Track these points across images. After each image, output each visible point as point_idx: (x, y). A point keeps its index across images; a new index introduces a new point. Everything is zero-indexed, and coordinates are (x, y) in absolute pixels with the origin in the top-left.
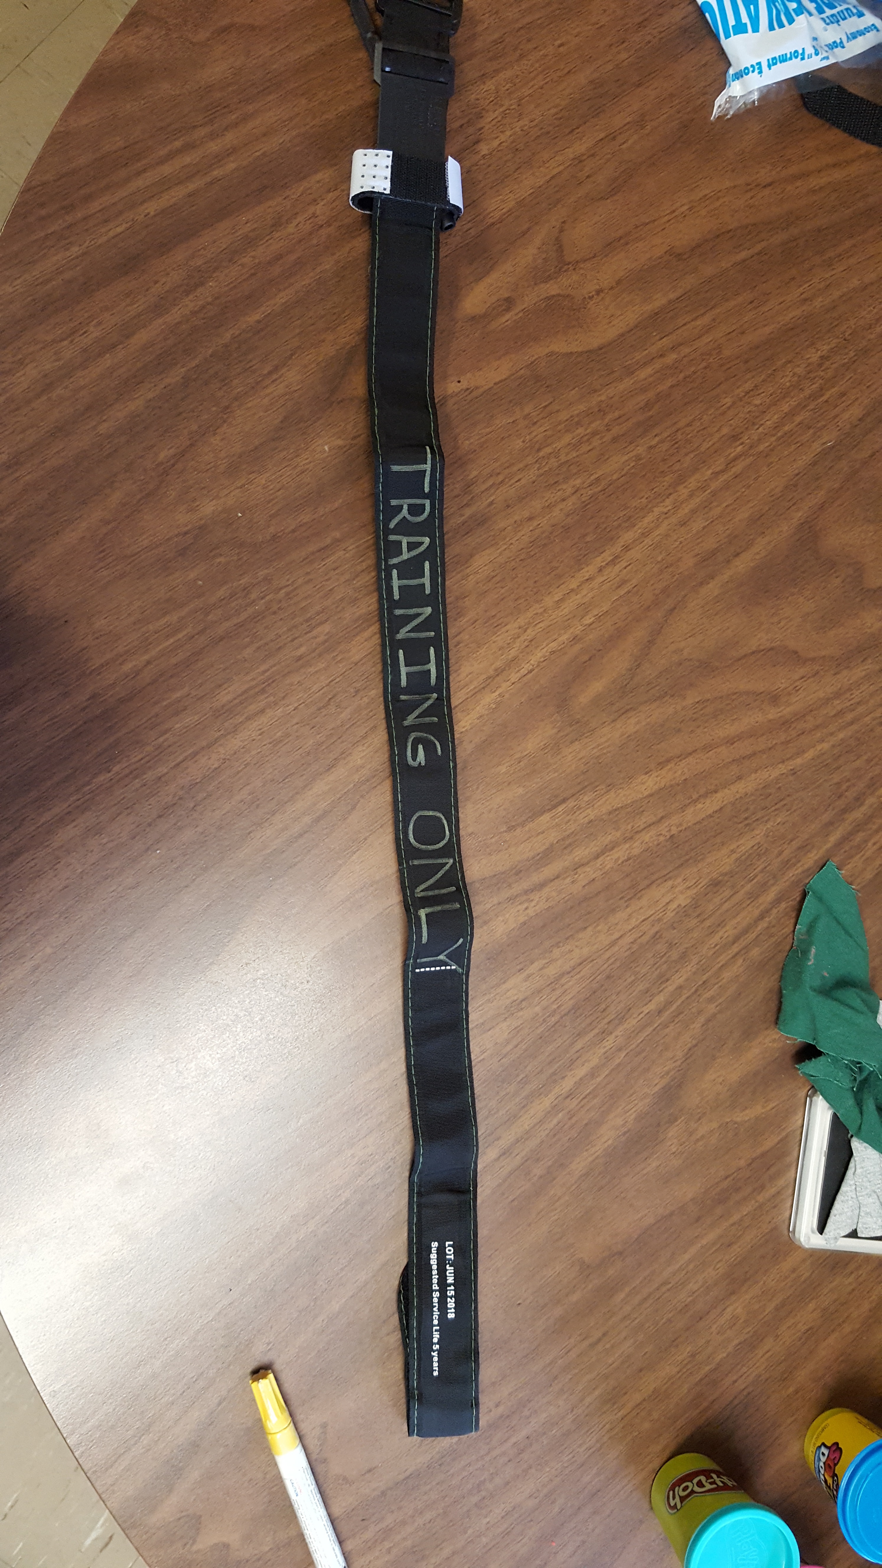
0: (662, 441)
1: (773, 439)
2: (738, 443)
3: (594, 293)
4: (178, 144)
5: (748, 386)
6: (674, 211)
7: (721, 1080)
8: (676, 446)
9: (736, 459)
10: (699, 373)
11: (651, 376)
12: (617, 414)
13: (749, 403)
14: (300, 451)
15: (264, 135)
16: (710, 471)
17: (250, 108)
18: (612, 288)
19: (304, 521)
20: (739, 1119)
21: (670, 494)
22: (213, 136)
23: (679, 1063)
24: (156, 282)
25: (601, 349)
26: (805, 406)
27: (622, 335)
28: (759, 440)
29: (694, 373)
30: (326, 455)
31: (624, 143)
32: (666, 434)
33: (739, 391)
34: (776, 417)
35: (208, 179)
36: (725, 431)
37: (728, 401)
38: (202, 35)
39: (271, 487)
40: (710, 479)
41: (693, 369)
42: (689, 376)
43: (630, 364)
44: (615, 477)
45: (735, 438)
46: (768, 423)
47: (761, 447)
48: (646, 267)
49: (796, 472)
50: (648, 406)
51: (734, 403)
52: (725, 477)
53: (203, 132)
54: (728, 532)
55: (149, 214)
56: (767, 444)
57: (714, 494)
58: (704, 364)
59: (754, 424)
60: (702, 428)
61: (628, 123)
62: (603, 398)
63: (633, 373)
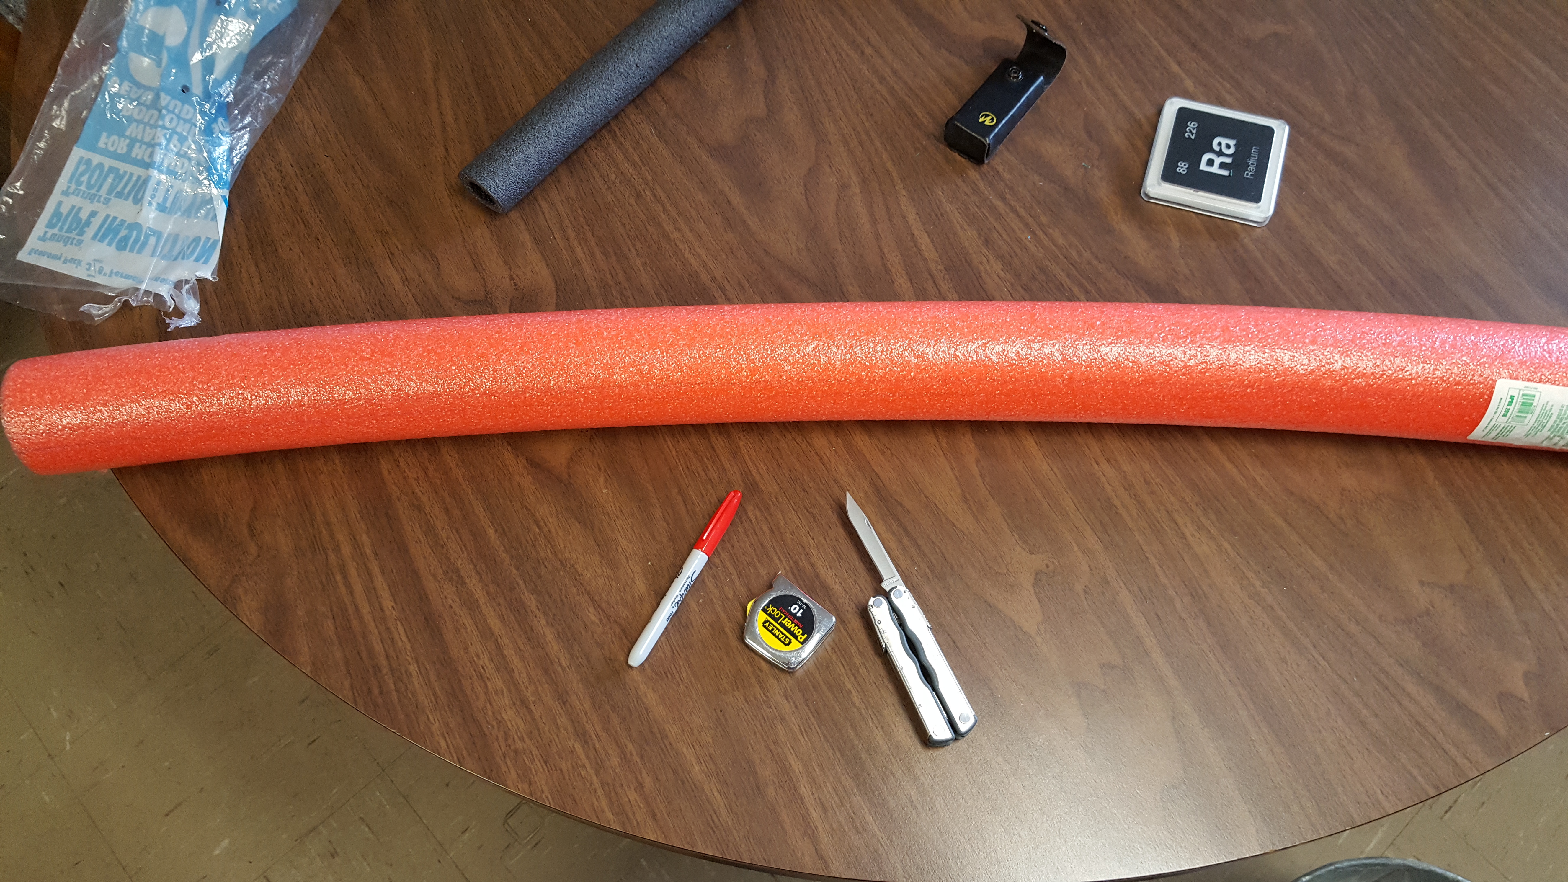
0: (634, 245)
1: (643, 168)
2: (643, 193)
3: (512, 282)
4: (339, 577)
5: (600, 181)
6: (457, 218)
7: (1145, 254)
8: (639, 237)
9: (655, 196)
10: (585, 215)
11: (582, 248)
12: (609, 276)
13: (614, 182)
14: (605, 511)
15: (344, 509)
16: (662, 214)
17: (319, 518)
18: (510, 269)
19: (661, 514)
20: (1178, 244)
21: (676, 245)
22: (337, 549)
23: (1129, 282)
24: (451, 607)
25: (556, 282)
26: (621, 143)
27: (548, 265)
28: (642, 179)
29: (584, 218)
30: (610, 492)
31: (397, 248)
32: (629, 243)
33: (604, 188)
34: (626, 165)
35: (372, 557)
36: (632, 201)
37: (610, 198)
38: (253, 549)
39: (630, 537)
40: (668, 215)
41: (582, 219)
42: (587, 223)
43: (571, 262)
44: (657, 283)
45: (638, 195)
46: (630, 170)
47: (649, 178)
48: (497, 243)
49: (670, 155)
50: (605, 253)
51: (612, 193)
52: (668, 205)
53: (332, 558)
54: (711, 207)
55: (393, 607)
56: (647, 173)
57: (679, 213)
58: (579, 211)
59: (630, 181)
60: (628, 217)
61: (382, 242)
62: (595, 285)
63: (578, 261)
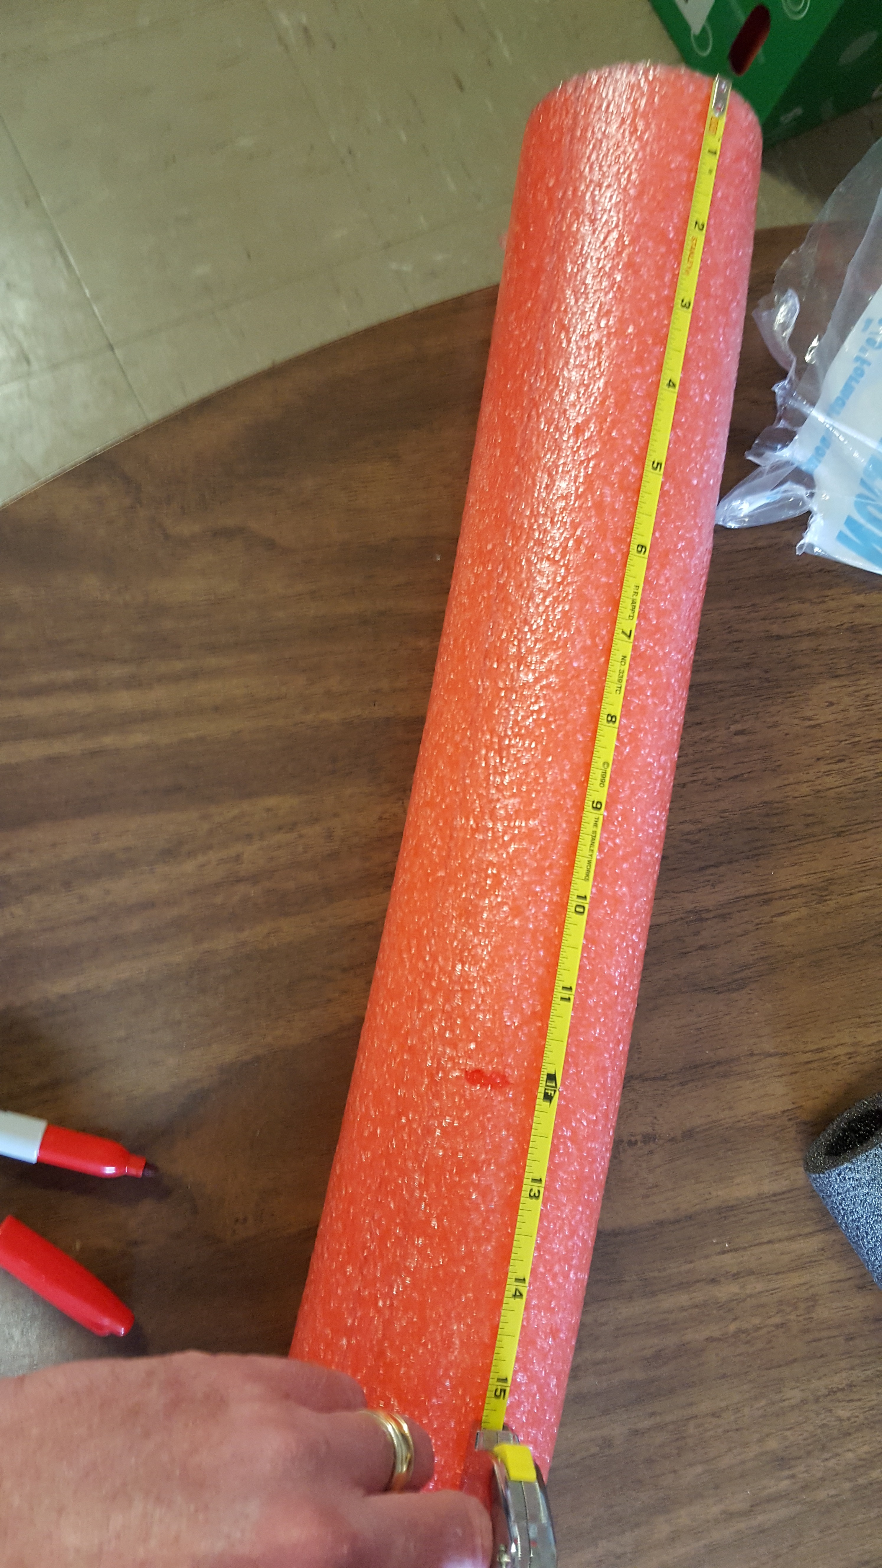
1: (846, 1486)
6: (821, 1050)
10: (764, 1331)
13: (830, 1411)
18: (673, 1140)
21: (636, 1525)
22: (131, 683)
28: (823, 1479)
29: (758, 1329)
31: (781, 914)
32: (669, 1418)
33: (820, 1385)
35: (91, 744)
36: (772, 1444)
37: (793, 1395)
38: (186, 528)
40: (717, 1521)
41: (757, 1321)
43: (655, 1278)
60: (734, 1427)
61: (800, 886)
